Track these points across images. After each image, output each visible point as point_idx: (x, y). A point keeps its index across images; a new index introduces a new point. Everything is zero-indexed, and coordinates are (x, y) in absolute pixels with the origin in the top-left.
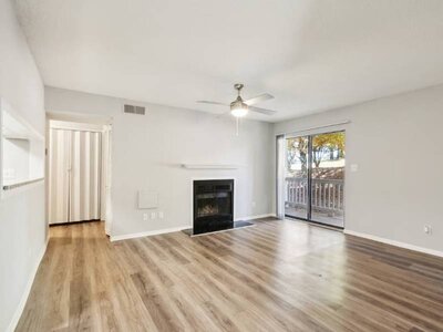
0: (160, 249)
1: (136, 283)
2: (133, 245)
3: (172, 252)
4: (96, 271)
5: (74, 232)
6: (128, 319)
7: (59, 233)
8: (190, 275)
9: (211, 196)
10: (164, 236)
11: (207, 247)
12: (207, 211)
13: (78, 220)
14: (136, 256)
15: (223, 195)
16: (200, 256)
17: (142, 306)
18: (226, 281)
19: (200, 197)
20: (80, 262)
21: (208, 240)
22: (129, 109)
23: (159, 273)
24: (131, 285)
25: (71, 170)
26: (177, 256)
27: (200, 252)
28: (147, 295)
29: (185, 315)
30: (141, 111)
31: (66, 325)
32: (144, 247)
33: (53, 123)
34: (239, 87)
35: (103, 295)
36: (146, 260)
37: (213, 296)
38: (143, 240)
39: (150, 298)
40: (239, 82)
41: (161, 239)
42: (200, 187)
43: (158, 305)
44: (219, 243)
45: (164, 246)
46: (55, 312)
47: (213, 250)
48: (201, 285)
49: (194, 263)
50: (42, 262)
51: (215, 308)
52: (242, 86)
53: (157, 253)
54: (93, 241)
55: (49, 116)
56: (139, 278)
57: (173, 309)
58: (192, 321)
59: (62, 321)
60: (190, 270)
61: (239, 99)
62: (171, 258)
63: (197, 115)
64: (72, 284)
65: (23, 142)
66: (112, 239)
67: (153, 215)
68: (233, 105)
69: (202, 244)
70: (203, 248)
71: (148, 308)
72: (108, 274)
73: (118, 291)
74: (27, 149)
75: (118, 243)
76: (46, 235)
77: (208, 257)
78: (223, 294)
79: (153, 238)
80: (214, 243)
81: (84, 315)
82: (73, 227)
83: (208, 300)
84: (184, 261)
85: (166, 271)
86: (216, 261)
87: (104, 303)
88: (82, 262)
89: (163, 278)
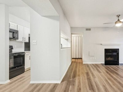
0: (94, 67)
1: (86, 75)
2: (88, 65)
3: (97, 69)
4: (79, 70)
5: (77, 60)
6: (83, 83)
7: (74, 60)
8: (101, 77)
9: (111, 54)
10: (96, 64)
11: (108, 70)
12: (109, 59)
13: (77, 58)
14: (88, 68)
15: (115, 54)
16: (105, 72)
17: (86, 81)
18: (112, 81)
19: (107, 54)
20: (76, 67)
21: (109, 67)
22: (87, 30)
23: (92, 74)
24: (85, 75)
25: (76, 46)
26: (98, 70)
27: (105, 71)
28: (88, 78)
29: (97, 86)
30: (90, 29)
31: (71, 80)
32: (90, 66)
33: (73, 35)
34: (118, 16)
35: (79, 75)
36: (90, 69)
37: (106, 84)
38: (90, 64)
39: (89, 79)
40: (118, 14)
41: (95, 65)
42: (107, 51)
43: (90, 82)
44: (112, 69)
45: (95, 67)
46: (70, 76)
47: (110, 71)
48: (103, 80)
49: (102, 73)
50: (70, 66)
51: (106, 88)
52: (120, 15)
53: (93, 69)
54: (80, 63)
55: (72, 34)
56: (87, 74)
57: (94, 84)
58: (98, 89)
59: (71, 79)
60: (101, 75)
61: (119, 20)
62: (96, 70)
63: (105, 28)
64: (74, 71)
65: (67, 40)
66: (84, 63)
67: (93, 58)
68: (116, 23)
69: (106, 68)
70: (106, 70)
71: (88, 82)
72: (81, 71)
73: (82, 75)
74: (68, 41)
75: (85, 64)
76: (71, 60)
77: (107, 73)
78: (110, 85)
79: (93, 64)
80: (111, 69)
81: (75, 78)
82: (76, 59)
83: (104, 85)
84: (100, 72)
85: (94, 74)
86: (110, 74)
87: (79, 77)
88: (77, 67)
89: (93, 75)
